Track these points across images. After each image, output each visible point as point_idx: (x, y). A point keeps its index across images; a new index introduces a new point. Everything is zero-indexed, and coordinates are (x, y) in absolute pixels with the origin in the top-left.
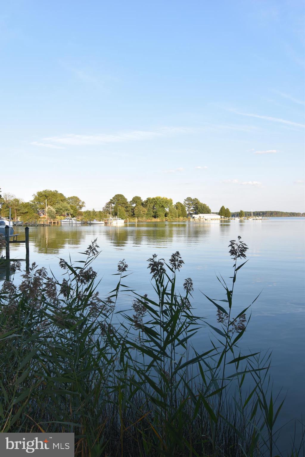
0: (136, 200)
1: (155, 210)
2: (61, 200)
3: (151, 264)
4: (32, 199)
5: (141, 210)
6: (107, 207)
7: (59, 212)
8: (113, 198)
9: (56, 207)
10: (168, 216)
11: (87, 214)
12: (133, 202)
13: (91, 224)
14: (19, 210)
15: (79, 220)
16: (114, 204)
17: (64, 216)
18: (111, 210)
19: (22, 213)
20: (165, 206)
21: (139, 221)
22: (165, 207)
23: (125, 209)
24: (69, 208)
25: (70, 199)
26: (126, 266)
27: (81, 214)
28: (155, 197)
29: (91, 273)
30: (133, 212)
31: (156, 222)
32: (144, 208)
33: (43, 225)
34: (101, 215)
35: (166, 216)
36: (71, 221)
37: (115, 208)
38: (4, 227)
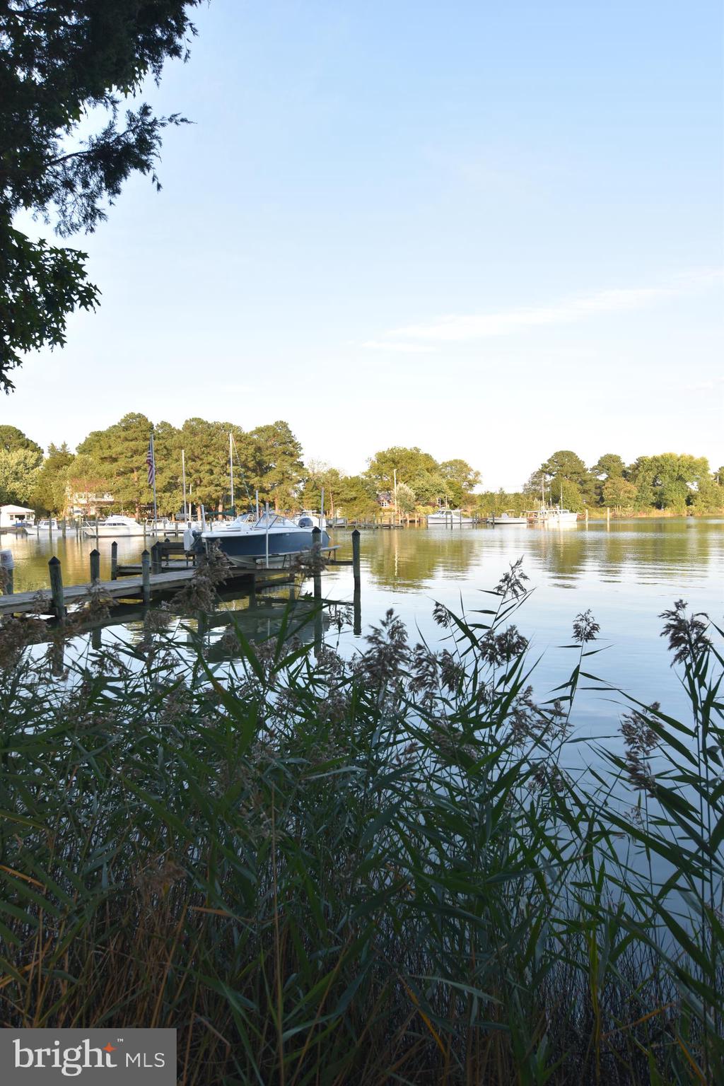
0: (608, 463)
1: (658, 488)
2: (427, 470)
3: (672, 626)
4: (366, 468)
5: (620, 490)
6: (533, 483)
7: (421, 496)
8: (549, 460)
9: (416, 486)
10: (696, 502)
11: (485, 501)
12: (601, 468)
13: (494, 524)
14: (338, 494)
15: (468, 514)
16: (551, 474)
17: (434, 505)
18: (544, 491)
19: (345, 501)
20: (686, 476)
21: (614, 517)
22: (687, 479)
23: (580, 486)
24: (445, 486)
25: (447, 466)
26: (595, 628)
27: (471, 500)
28: (658, 454)
29: (515, 640)
30: (601, 494)
31: (661, 518)
32: (628, 484)
33: (389, 527)
34: (520, 504)
35: (689, 503)
36: (449, 516)
37: (555, 485)
38: (310, 530)
